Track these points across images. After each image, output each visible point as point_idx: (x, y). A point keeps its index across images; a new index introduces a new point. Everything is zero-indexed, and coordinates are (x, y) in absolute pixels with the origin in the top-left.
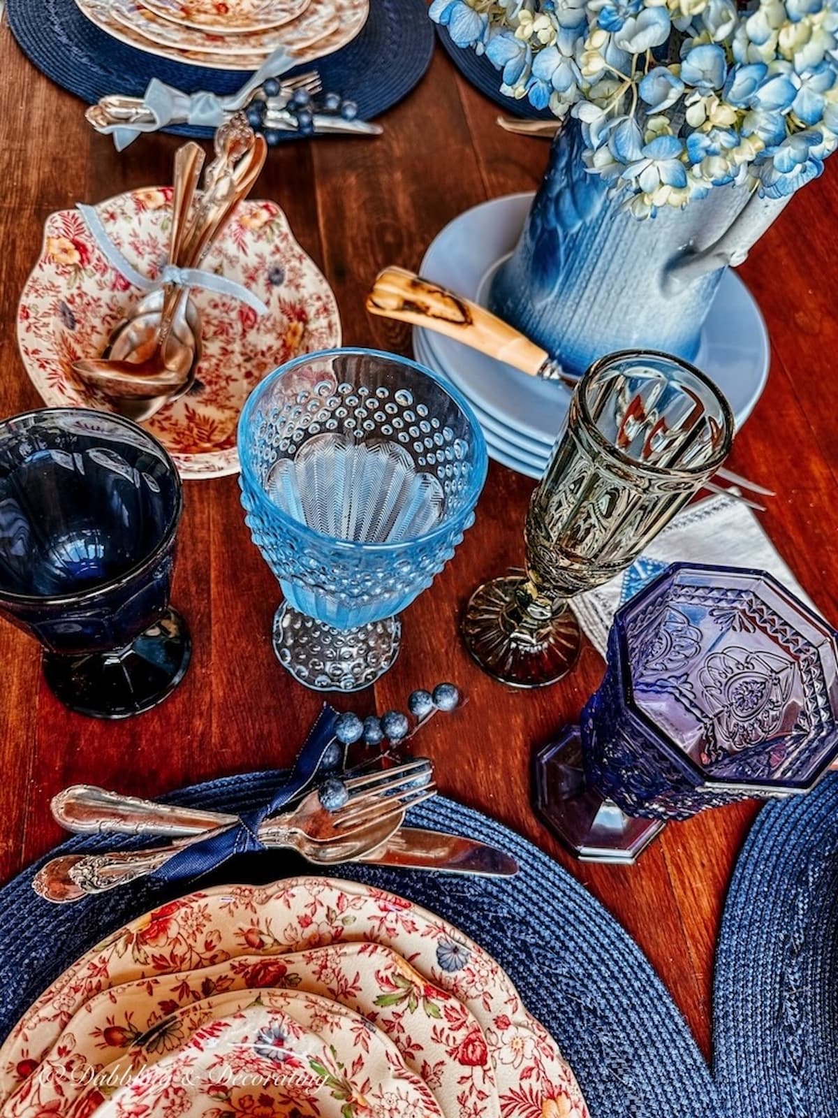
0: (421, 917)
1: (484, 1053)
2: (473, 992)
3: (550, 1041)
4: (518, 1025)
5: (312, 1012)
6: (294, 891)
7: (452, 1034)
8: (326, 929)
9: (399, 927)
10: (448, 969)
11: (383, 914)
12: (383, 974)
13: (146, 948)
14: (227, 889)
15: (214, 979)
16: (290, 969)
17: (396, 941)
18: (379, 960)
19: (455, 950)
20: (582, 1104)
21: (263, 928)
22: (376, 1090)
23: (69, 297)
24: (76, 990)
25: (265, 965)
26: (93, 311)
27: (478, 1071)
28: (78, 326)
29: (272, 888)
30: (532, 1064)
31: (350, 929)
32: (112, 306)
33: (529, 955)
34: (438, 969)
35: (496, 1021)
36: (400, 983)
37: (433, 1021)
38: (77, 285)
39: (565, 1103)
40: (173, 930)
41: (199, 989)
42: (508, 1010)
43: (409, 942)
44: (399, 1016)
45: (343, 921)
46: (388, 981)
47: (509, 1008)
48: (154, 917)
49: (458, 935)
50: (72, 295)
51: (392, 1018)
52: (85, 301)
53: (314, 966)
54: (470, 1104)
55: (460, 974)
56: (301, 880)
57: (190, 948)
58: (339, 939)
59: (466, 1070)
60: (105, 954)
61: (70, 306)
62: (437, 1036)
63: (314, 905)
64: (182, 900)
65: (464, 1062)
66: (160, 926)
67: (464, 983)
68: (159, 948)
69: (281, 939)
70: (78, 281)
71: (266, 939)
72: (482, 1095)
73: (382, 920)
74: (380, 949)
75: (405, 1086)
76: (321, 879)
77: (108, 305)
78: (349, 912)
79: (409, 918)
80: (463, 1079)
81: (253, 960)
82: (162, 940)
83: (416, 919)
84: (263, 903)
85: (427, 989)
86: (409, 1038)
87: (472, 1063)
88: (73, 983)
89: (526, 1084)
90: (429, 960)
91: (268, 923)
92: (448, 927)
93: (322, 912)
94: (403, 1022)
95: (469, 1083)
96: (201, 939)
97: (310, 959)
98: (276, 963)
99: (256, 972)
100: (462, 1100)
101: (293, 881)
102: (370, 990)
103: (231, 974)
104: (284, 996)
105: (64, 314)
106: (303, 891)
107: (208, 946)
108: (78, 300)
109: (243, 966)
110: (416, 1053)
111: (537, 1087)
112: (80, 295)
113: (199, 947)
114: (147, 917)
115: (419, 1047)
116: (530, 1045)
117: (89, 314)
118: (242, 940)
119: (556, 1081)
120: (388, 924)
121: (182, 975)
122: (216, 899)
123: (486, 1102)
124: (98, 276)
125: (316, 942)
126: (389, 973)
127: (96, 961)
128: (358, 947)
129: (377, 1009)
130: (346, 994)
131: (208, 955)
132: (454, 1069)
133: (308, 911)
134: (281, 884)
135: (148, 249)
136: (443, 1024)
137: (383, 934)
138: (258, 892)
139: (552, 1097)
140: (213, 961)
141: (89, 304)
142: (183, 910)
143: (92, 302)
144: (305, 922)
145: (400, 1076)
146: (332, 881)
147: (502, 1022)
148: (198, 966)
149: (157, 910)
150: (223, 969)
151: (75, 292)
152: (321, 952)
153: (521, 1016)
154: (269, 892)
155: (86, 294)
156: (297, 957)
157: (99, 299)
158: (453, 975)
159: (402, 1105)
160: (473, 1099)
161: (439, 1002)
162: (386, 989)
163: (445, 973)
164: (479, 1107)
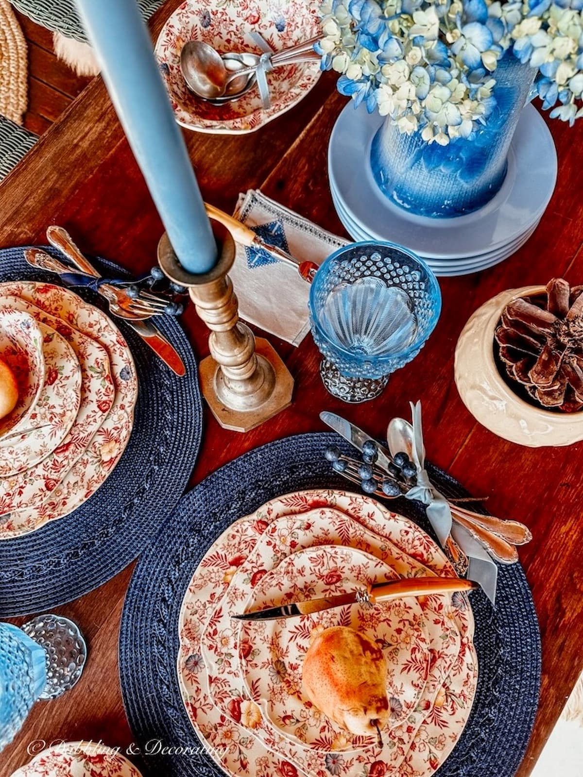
0: (127, 353)
1: (107, 410)
2: (123, 391)
3: (131, 425)
4: (126, 412)
5: (65, 351)
6: (94, 312)
7: (103, 396)
8: (95, 333)
9: (118, 352)
10: (121, 377)
11: (116, 343)
12: (98, 360)
13: (37, 294)
14: (74, 294)
15: (48, 319)
16: (73, 335)
17: (114, 355)
18: (101, 355)
19: (128, 373)
20: (122, 450)
21: (76, 316)
22: (65, 389)
23: (214, 10)
24: (9, 290)
25: (66, 327)
26: (225, 25)
27: (100, 413)
28: (210, 28)
29: (88, 306)
30: (120, 427)
31: (102, 339)
32: (239, 28)
33: (162, 403)
34: (118, 375)
35: (122, 405)
36: (101, 367)
37: (101, 387)
38: (224, 7)
39: (118, 445)
40: (49, 295)
41: (42, 319)
42: (127, 405)
43: (117, 358)
44: (92, 377)
45: (102, 335)
46: (98, 364)
47: (129, 404)
48: (46, 286)
49: (133, 369)
50: (217, 11)
51: (89, 375)
52: (224, 17)
53: (80, 340)
54: (89, 420)
55: (124, 382)
56: (99, 310)
57: (50, 305)
58: (96, 339)
59: (97, 410)
60: (24, 286)
61: (212, 16)
62: (98, 393)
63: (97, 322)
64: (58, 287)
65: (99, 406)
66: (45, 290)
67: (123, 386)
68: (42, 297)
69: (79, 325)
70: (226, 5)
71: (74, 321)
72: (95, 421)
73: (115, 345)
74: (104, 352)
75: (74, 395)
76: (105, 315)
77: (237, 26)
78: (106, 333)
79: (123, 351)
80: (94, 411)
81: (64, 323)
82: (43, 295)
83: (125, 353)
84: (81, 308)
85: (108, 376)
86: (89, 386)
87: (101, 409)
88: (9, 287)
89: (113, 431)
90: (118, 370)
91: (78, 316)
92: (132, 364)
93: (98, 326)
94: (92, 380)
95: (95, 414)
96: (56, 305)
97: (81, 337)
98: (70, 329)
99: (61, 327)
100: (88, 417)
101: (96, 308)
102: (90, 362)
103: (54, 322)
104: (62, 339)
105: (205, 17)
106: (97, 315)
107: (56, 309)
108: (219, 15)
109: (60, 322)
110: (87, 392)
111: (115, 435)
112: (223, 14)
113: (53, 307)
114: (44, 284)
115: (90, 391)
116: (124, 421)
117: (221, 25)
118: (67, 315)
119: (121, 438)
120: (115, 348)
121: (40, 310)
122: (68, 295)
123: (94, 424)
124: (240, 9)
125: (89, 335)
126: (100, 361)
127: (20, 286)
128: (98, 345)
129: (88, 369)
130: (83, 357)
131: (54, 312)
132: (94, 406)
133: (94, 323)
134: (91, 306)
135: (275, 9)
136: (103, 390)
137: (112, 349)
138: (83, 304)
139: (116, 441)
140: (54, 315)
141: (225, 20)
142: (56, 290)
143: (228, 19)
144: (91, 326)
145: (75, 391)
146: (108, 319)
147: (122, 407)
148: (49, 313)
149: (48, 284)
150: (53, 318)
151: (220, 10)
152: (86, 338)
153: (129, 410)
154: (86, 306)
155: (227, 14)
156: (78, 333)
157: (234, 21)
158: (122, 380)
159: (69, 400)
160: (91, 419)
161: (107, 383)
162: (96, 366)
163: (119, 378)
164: (91, 423)
